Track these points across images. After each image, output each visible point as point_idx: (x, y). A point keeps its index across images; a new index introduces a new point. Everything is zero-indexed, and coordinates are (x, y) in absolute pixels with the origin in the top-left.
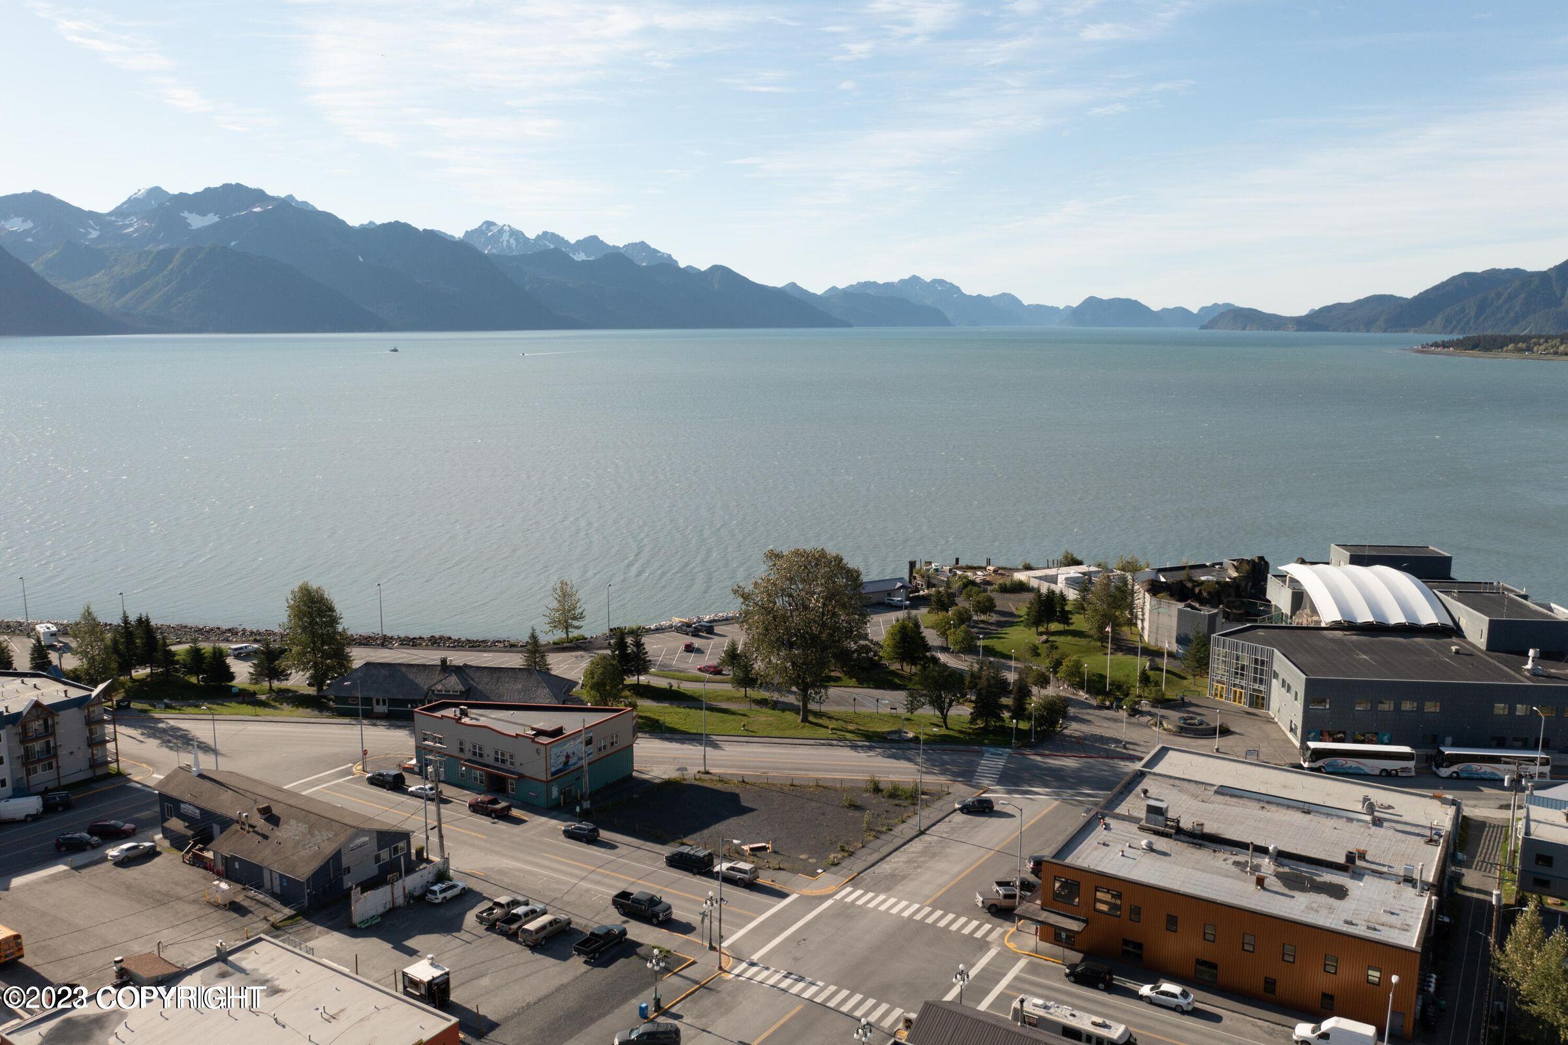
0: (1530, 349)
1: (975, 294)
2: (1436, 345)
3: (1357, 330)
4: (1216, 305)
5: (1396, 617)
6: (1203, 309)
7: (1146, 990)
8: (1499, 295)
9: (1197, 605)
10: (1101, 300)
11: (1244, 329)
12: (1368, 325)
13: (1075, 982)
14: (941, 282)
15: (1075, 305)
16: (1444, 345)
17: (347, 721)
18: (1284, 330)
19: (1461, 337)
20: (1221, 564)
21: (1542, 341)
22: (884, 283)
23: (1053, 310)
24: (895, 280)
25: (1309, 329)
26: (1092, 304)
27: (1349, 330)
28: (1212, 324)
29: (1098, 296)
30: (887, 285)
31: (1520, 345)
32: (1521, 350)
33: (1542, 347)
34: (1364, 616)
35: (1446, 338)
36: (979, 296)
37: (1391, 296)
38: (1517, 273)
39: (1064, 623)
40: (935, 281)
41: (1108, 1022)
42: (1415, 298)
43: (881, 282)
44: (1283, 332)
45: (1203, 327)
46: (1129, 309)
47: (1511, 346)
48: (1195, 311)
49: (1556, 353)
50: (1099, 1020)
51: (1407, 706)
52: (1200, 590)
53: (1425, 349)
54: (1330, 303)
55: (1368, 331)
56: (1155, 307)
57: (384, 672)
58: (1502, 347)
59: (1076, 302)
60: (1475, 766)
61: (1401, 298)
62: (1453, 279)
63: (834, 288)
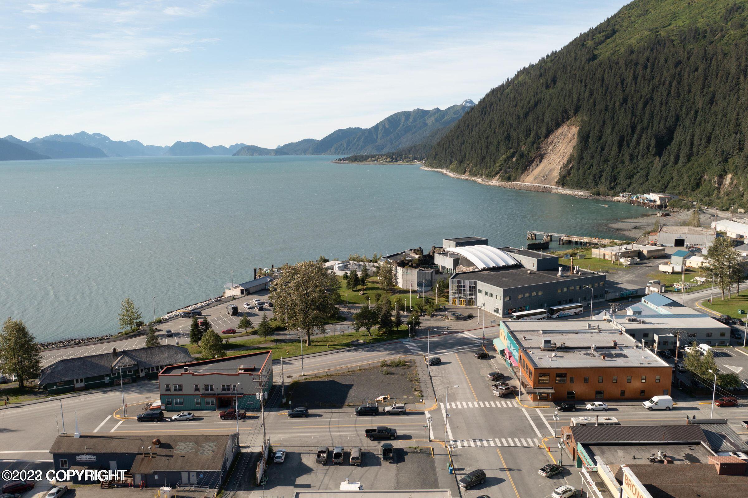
0: (376, 160)
1: (117, 140)
2: (340, 160)
3: (301, 154)
4: (237, 144)
5: (502, 264)
6: (231, 146)
7: (589, 406)
8: (354, 138)
9: (423, 269)
10: (183, 143)
11: (253, 155)
12: (305, 152)
13: (564, 411)
14: (99, 135)
15: (170, 145)
16: (344, 160)
17: (70, 395)
18: (270, 155)
19: (349, 156)
20: (405, 252)
21: (380, 157)
22: (66, 136)
23: (159, 148)
24: (72, 133)
25: (281, 154)
26: (179, 145)
27: (297, 155)
28: (237, 153)
29: (182, 141)
30: (68, 136)
31: (373, 159)
32: (373, 161)
33: (381, 159)
34: (492, 265)
35: (343, 157)
36: (120, 141)
37: (312, 139)
38: (358, 129)
39: (363, 285)
40: (95, 134)
41: (610, 418)
42: (322, 140)
43: (64, 135)
44: (270, 156)
45: (235, 155)
46: (197, 147)
47: (369, 159)
48: (228, 147)
49: (386, 162)
50: (607, 418)
51: (527, 295)
52: (412, 263)
53: (336, 161)
54: (288, 143)
55: (305, 155)
56: (210, 146)
57: (77, 363)
58: (366, 160)
59: (171, 144)
60: (563, 312)
61: (316, 140)
62: (336, 132)
63: (36, 138)
